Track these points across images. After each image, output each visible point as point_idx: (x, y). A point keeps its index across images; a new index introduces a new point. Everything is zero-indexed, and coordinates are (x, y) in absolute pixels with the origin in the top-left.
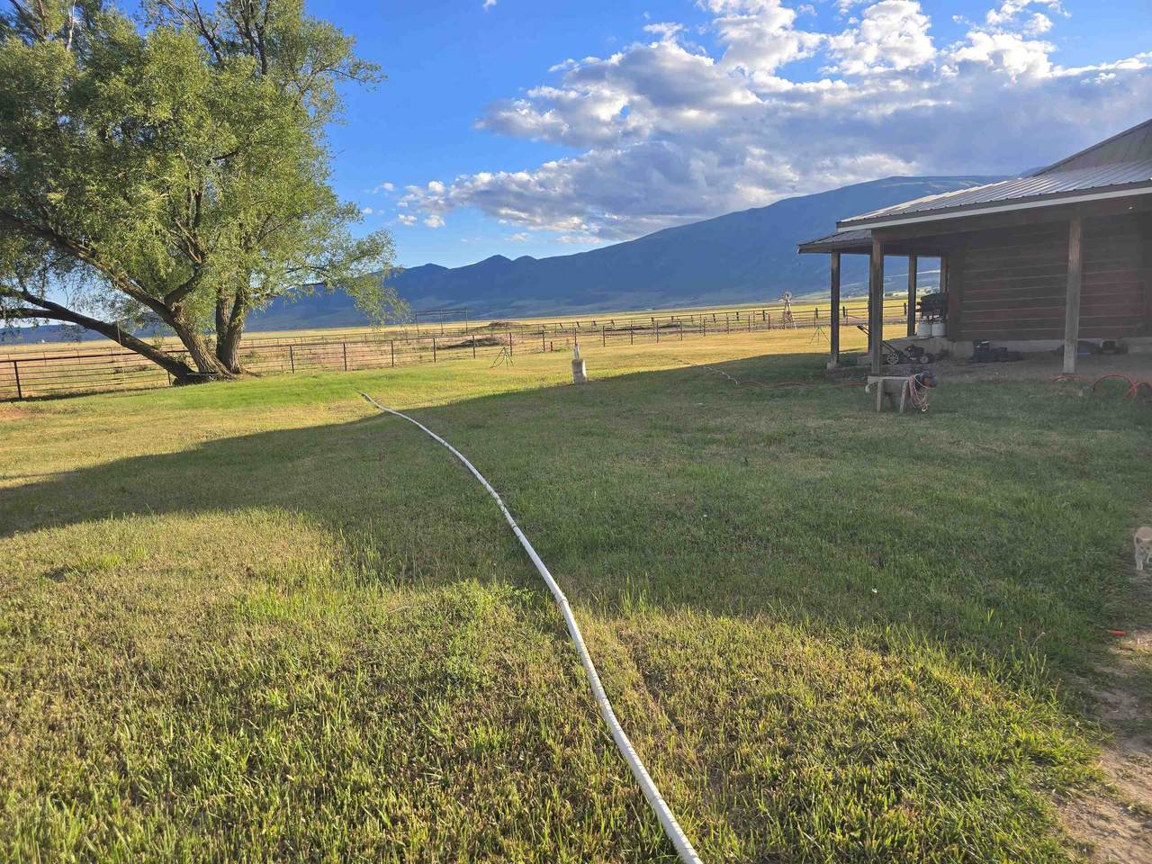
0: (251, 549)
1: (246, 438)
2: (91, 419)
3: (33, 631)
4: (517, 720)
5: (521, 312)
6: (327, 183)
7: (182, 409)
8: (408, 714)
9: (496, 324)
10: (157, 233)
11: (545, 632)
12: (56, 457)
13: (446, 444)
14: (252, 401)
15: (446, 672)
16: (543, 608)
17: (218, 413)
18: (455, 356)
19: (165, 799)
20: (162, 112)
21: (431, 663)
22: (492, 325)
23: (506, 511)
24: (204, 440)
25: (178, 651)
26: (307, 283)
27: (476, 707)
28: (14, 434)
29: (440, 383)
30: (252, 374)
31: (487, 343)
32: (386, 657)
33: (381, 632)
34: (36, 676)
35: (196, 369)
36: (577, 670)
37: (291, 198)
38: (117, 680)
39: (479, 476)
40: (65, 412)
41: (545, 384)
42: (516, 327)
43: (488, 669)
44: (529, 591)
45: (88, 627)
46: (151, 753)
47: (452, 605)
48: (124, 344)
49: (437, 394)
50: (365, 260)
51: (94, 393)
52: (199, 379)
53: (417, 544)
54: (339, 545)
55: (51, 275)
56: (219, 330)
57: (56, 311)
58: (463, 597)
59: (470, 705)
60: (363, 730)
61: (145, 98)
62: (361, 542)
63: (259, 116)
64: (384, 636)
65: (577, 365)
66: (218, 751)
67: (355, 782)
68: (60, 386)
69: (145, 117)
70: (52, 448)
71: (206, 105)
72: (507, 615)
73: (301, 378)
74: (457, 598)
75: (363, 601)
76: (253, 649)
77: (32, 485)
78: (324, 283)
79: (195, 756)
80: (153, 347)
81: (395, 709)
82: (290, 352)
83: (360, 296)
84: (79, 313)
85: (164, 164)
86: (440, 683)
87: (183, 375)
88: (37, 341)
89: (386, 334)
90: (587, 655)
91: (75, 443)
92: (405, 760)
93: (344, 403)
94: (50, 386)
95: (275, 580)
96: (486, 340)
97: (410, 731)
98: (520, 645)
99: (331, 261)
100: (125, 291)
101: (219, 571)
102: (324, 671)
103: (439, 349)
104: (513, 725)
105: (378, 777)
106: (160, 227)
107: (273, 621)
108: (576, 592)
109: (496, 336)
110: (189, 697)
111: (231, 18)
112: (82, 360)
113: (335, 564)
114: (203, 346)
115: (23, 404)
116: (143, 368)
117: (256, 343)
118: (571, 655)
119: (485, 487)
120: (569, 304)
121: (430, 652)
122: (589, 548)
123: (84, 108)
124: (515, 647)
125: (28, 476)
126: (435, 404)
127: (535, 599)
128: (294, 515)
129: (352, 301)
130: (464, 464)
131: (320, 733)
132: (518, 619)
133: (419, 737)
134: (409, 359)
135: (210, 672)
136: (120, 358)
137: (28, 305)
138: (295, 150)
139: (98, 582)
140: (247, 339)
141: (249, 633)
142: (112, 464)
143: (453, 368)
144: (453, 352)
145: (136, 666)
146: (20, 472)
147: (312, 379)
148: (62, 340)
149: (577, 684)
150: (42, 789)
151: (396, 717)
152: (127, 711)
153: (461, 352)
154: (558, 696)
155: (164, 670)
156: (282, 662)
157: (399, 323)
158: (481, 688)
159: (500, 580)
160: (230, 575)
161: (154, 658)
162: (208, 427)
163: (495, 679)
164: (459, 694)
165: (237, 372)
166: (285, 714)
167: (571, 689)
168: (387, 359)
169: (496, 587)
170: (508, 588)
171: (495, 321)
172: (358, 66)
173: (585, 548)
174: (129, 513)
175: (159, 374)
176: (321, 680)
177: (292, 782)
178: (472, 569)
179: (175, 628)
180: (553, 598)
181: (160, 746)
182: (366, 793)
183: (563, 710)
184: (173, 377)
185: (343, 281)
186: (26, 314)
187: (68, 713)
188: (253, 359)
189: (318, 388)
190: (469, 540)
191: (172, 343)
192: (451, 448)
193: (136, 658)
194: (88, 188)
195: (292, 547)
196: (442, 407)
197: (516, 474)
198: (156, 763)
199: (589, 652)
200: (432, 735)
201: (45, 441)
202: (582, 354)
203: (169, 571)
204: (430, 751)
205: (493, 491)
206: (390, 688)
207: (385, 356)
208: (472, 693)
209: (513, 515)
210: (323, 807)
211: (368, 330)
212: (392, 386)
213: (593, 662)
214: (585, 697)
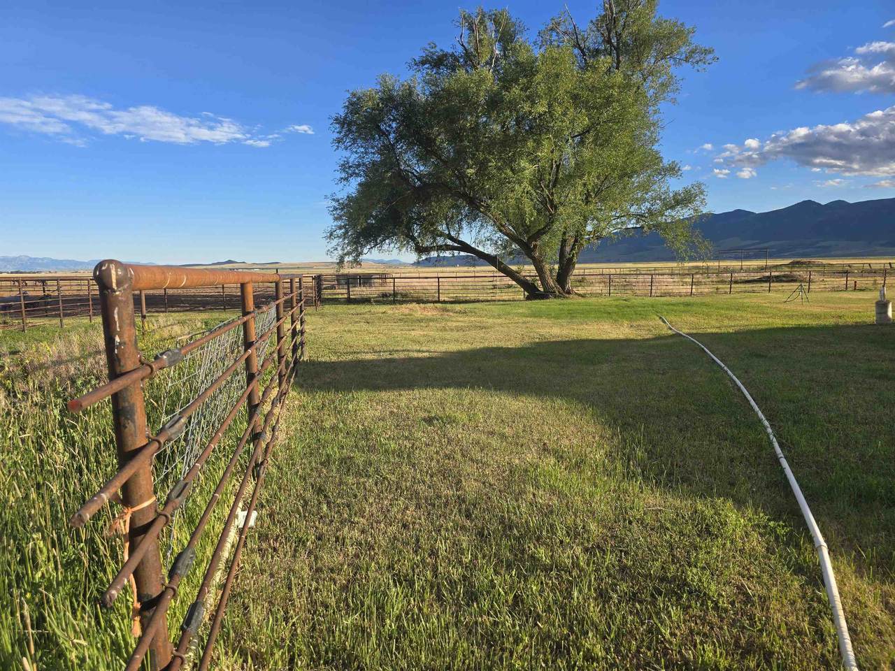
0: (550, 429)
1: (564, 343)
2: (473, 319)
3: (409, 456)
4: (748, 652)
5: (826, 252)
6: (655, 147)
7: (527, 317)
8: (644, 607)
9: (798, 263)
10: (527, 193)
11: (795, 572)
12: (449, 341)
13: (725, 368)
14: (575, 315)
15: (685, 579)
16: (797, 546)
17: (550, 322)
18: (750, 289)
19: (456, 605)
20: (541, 108)
21: (673, 567)
22: (793, 263)
23: (775, 440)
24: (537, 340)
25: (486, 495)
26: (629, 227)
27: (708, 623)
28: (431, 324)
29: (732, 313)
30: (579, 295)
31: (784, 279)
32: (634, 548)
33: (634, 524)
34: (404, 487)
35: (542, 289)
36: (826, 624)
37: (625, 162)
38: (446, 504)
39: (753, 403)
40: (460, 312)
41: (841, 322)
42: (818, 266)
43: (728, 590)
44: (786, 526)
45: (438, 461)
46: (454, 566)
47: (704, 519)
48: (500, 270)
49: (726, 322)
50: (678, 208)
51: (478, 301)
52: (543, 296)
53: (681, 453)
54: (616, 441)
55: (464, 224)
56: (560, 262)
57: (464, 247)
58: (715, 514)
59: (703, 620)
60: (604, 606)
61: (531, 99)
62: (633, 441)
63: (608, 101)
64: (636, 528)
65: (882, 306)
66: (495, 582)
67: (588, 650)
68: (461, 295)
69: (530, 113)
70: (448, 335)
71: (572, 98)
72: (756, 542)
73: (614, 300)
74: (709, 512)
75: (626, 491)
76: (535, 509)
77: (432, 358)
78: (642, 227)
79: (481, 579)
80: (517, 272)
81: (634, 598)
82: (609, 280)
83: (670, 236)
84: (477, 248)
85: (538, 143)
86: (678, 588)
87: (533, 293)
88: (454, 266)
89: (690, 269)
90: (841, 613)
91: (461, 333)
92: (634, 648)
93: (643, 322)
94: (455, 295)
95: (562, 457)
96: (784, 276)
97: (643, 624)
98: (765, 577)
99: (649, 209)
100: (503, 233)
101: (525, 441)
102: (582, 544)
103: (736, 282)
104: (743, 656)
105: (607, 654)
106: (530, 188)
107: (553, 491)
108: (840, 539)
109: (795, 273)
110: (486, 532)
111: (598, 31)
112: (476, 279)
113: (609, 455)
114: (548, 273)
115: (439, 305)
116: (510, 286)
117: (587, 272)
118: (821, 607)
119: (757, 414)
120: (882, 245)
121: (673, 556)
122: (863, 499)
123: (493, 111)
124: (758, 577)
125: (431, 352)
126: (723, 330)
127: (790, 536)
128: (585, 409)
129: (663, 241)
130: (739, 389)
131: (570, 596)
132: (768, 549)
133: (650, 631)
134: (706, 290)
135: (503, 517)
136: (498, 279)
137: (449, 242)
138: (633, 124)
139: (452, 432)
140: (578, 269)
141: (534, 495)
142: (478, 350)
143: (746, 301)
144: (749, 287)
145: (459, 498)
146: (427, 348)
147: (622, 302)
148: (465, 265)
149: (823, 640)
150: (390, 567)
151: (633, 605)
152: (447, 530)
153: (757, 286)
154: (799, 645)
155: (475, 506)
156: (552, 526)
157: (703, 260)
158: (716, 608)
159: (756, 506)
160: (531, 446)
161: (471, 496)
162: (542, 331)
163: (732, 603)
164: (694, 605)
165: (569, 292)
166: (547, 569)
167: (814, 643)
168: (687, 289)
169: (750, 513)
170: (763, 517)
171: (799, 260)
172: (693, 52)
173: (860, 496)
174: (479, 387)
175: (519, 291)
176: (578, 550)
177: (539, 628)
178: (730, 490)
179: (487, 476)
180: (811, 539)
181: (460, 562)
182: (595, 664)
183: (802, 661)
184: (526, 294)
185: (658, 226)
186: (448, 248)
187: (415, 518)
188: (583, 284)
189: (626, 309)
190: (732, 460)
191: (529, 270)
192: (729, 372)
193: (460, 492)
194: (490, 164)
195: (579, 434)
196: (729, 334)
197: (791, 407)
198: (456, 573)
199: (844, 609)
200: (662, 635)
201: (446, 330)
202: (888, 294)
203: (492, 433)
204: (657, 649)
205: (764, 419)
206: (633, 578)
207: (685, 287)
208: (708, 609)
209: (781, 445)
210: (559, 660)
211: (675, 265)
212: (688, 311)
213: (847, 621)
214: (830, 657)
